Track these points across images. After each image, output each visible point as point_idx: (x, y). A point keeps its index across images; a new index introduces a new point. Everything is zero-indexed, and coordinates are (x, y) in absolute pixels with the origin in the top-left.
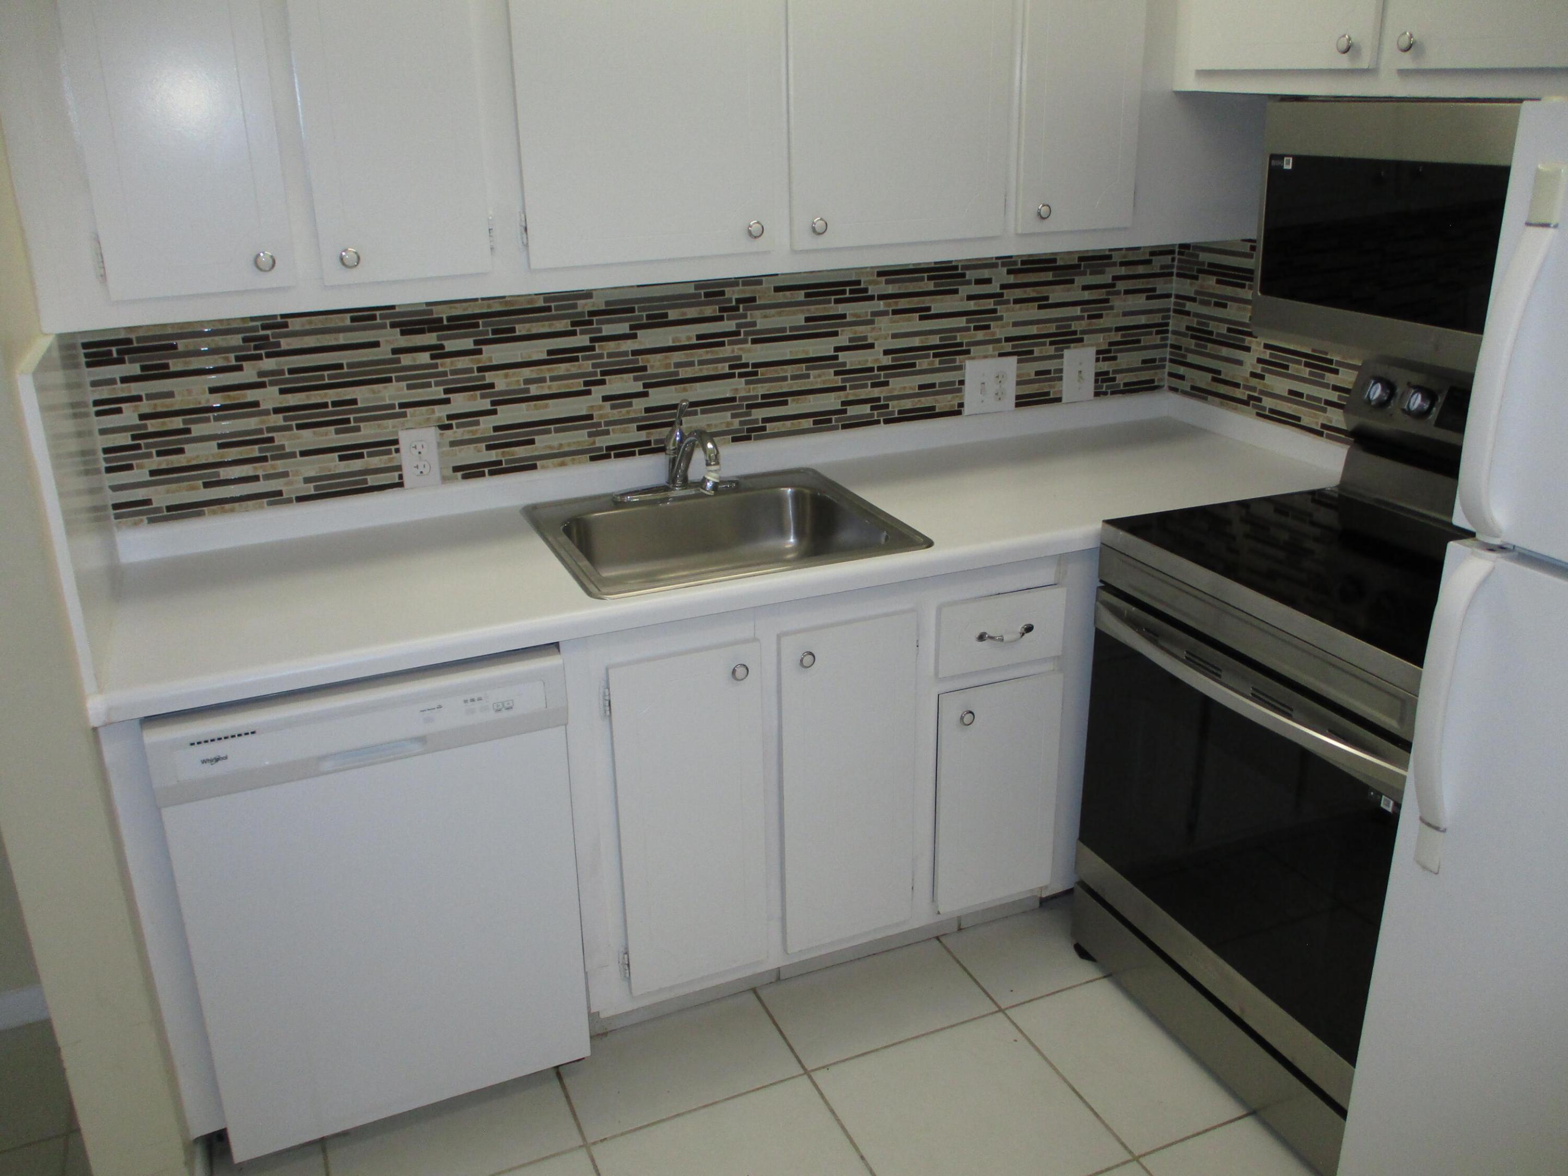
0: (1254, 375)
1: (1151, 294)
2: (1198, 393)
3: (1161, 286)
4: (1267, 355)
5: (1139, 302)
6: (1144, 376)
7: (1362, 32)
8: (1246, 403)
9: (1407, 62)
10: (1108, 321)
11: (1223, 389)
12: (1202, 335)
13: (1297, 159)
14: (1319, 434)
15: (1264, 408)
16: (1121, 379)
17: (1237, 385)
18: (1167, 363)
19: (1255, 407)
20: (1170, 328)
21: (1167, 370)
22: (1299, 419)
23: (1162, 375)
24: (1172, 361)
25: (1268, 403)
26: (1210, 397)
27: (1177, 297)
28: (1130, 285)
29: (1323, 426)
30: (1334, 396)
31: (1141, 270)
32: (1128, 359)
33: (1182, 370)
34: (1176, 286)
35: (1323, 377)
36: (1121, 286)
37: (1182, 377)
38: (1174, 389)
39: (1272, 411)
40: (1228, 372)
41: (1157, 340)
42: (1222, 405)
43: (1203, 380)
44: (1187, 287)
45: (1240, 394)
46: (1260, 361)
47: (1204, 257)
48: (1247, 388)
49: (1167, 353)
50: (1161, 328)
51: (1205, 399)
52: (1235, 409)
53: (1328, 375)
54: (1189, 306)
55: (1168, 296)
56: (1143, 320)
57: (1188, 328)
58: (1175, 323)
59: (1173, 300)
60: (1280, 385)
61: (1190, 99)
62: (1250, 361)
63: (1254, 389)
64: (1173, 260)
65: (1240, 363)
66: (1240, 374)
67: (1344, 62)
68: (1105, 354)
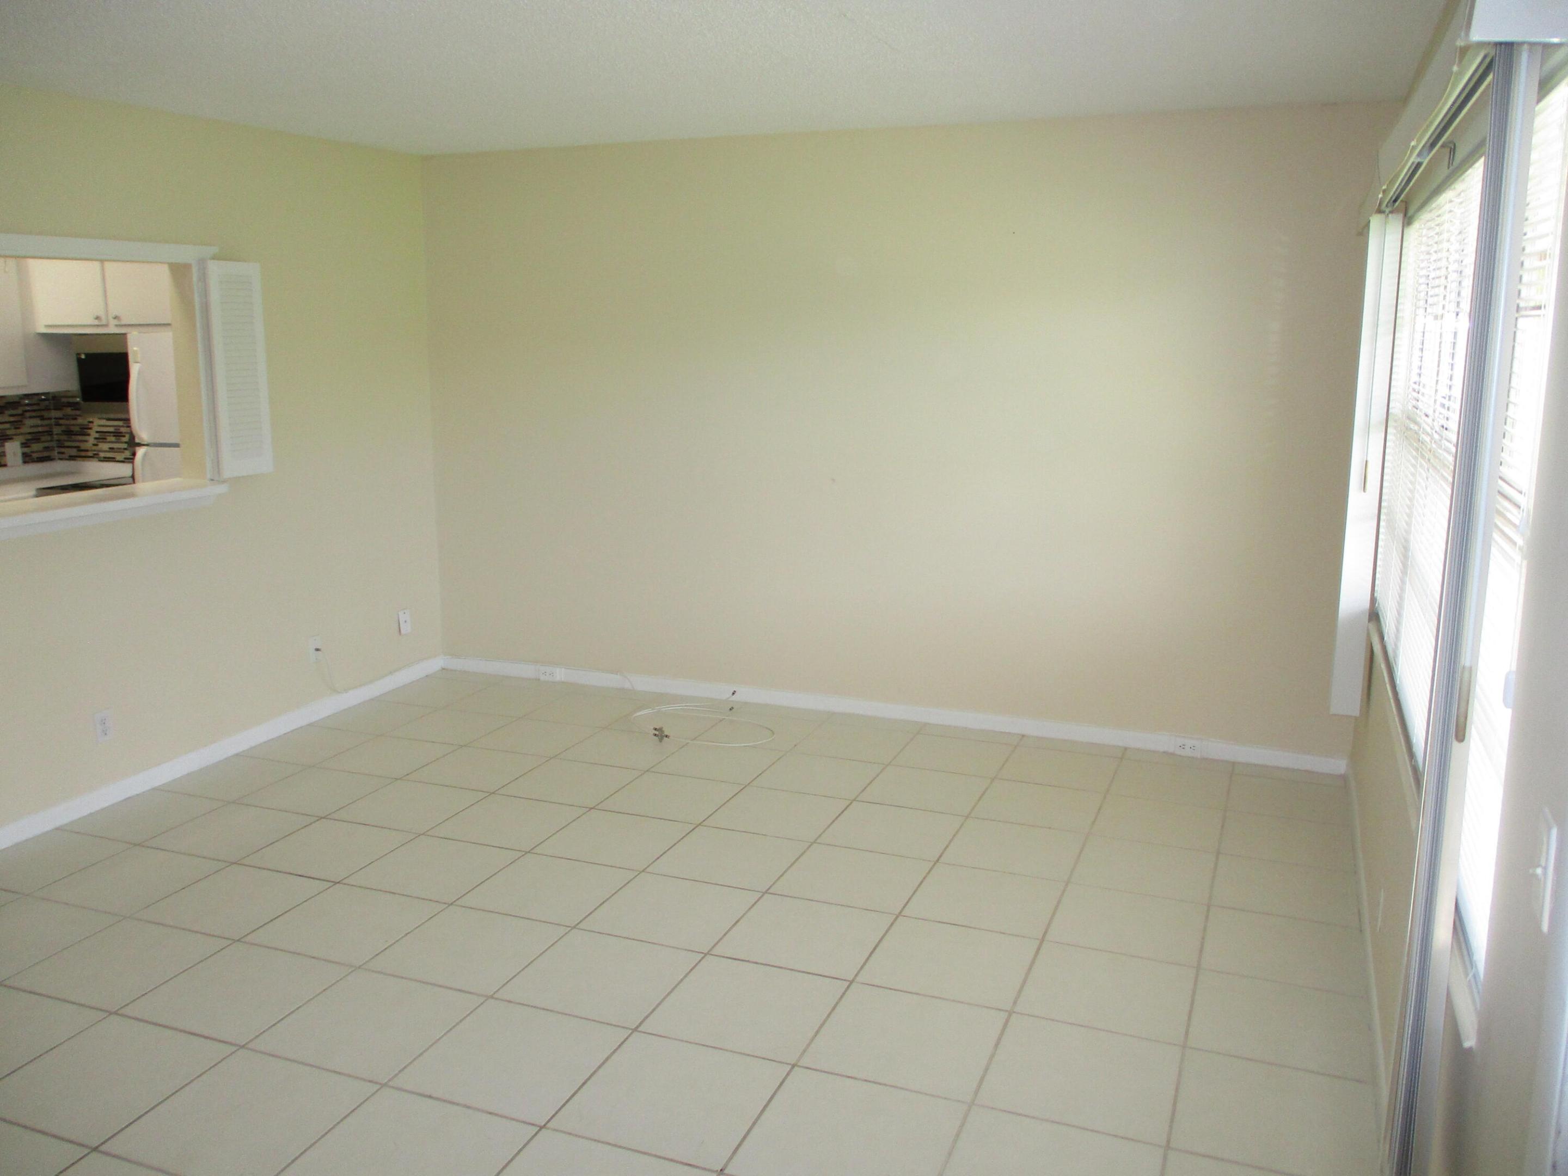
0: (94, 445)
1: (42, 418)
2: (72, 458)
3: (46, 414)
4: (97, 435)
5: (38, 422)
6: (45, 454)
7: (101, 313)
8: (92, 457)
9: (116, 322)
10: (24, 430)
11: (83, 454)
12: (69, 433)
13: (87, 355)
15: (101, 457)
16: (35, 456)
17: (87, 451)
18: (55, 448)
19: (97, 458)
20: (55, 433)
21: (56, 451)
23: (55, 454)
24: (58, 447)
25: (102, 455)
26: (78, 459)
27: (56, 418)
28: (34, 414)
30: (125, 446)
31: (35, 407)
32: (36, 447)
33: (63, 450)
34: (54, 414)
36: (28, 414)
37: (63, 453)
38: (61, 459)
39: (104, 458)
40: (83, 446)
41: (49, 438)
42: (83, 461)
43: (74, 452)
44: (58, 414)
45: (90, 454)
47: (64, 400)
48: (92, 451)
49: (54, 444)
50: (50, 433)
51: (75, 460)
52: (89, 461)
53: (121, 438)
54: (61, 422)
55: (50, 419)
56: (40, 429)
57: (61, 431)
58: (56, 430)
59: (53, 420)
60: (105, 446)
61: (44, 336)
62: (91, 440)
63: (95, 451)
64: (50, 403)
65: (86, 441)
66: (88, 445)
67: (96, 322)
68: (24, 445)
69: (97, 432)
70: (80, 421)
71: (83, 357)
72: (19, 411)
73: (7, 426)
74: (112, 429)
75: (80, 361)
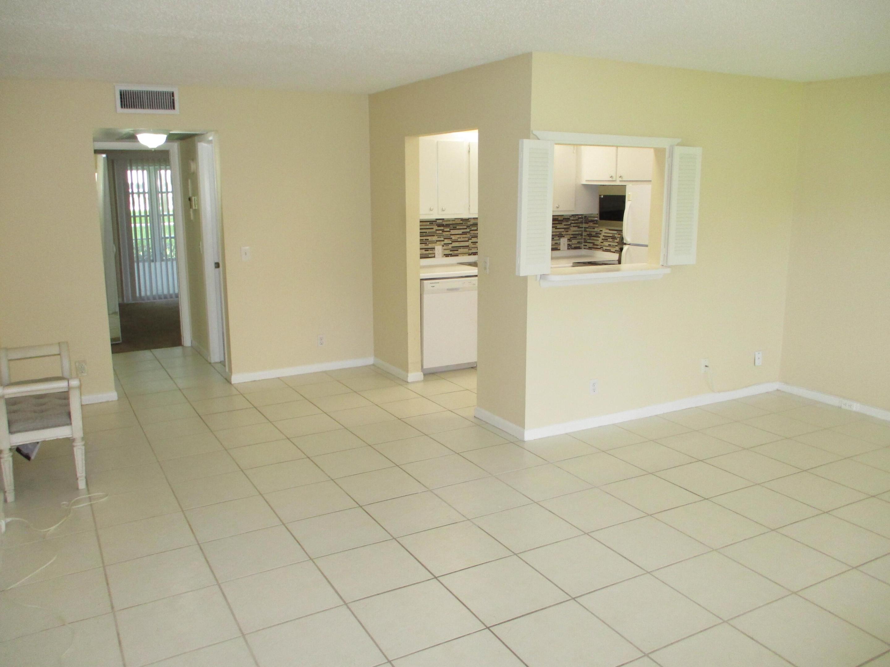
0: (601, 242)
1: (579, 227)
2: (590, 248)
3: (581, 225)
4: (603, 238)
5: (576, 229)
6: (578, 245)
7: (613, 174)
8: (600, 249)
9: (620, 179)
10: (570, 232)
11: (595, 247)
12: (590, 235)
13: (604, 196)
14: (614, 252)
15: (604, 249)
16: (573, 246)
17: (598, 245)
18: (583, 243)
19: (602, 249)
20: (583, 235)
21: (583, 244)
22: (610, 250)
23: (582, 246)
24: (584, 242)
25: (604, 248)
26: (593, 249)
27: (585, 228)
28: (575, 225)
29: (615, 251)
30: (617, 244)
31: (576, 222)
32: (574, 241)
33: (586, 244)
34: (584, 225)
35: (614, 240)
36: (572, 225)
37: (586, 246)
38: (585, 249)
39: (605, 249)
40: (596, 243)
41: (580, 237)
42: (595, 250)
43: (591, 245)
44: (587, 225)
45: (599, 247)
46: (602, 239)
47: (590, 219)
48: (600, 245)
49: (583, 241)
50: (581, 235)
51: (591, 249)
52: (598, 250)
53: (615, 240)
54: (587, 229)
55: (582, 228)
56: (577, 233)
57: (587, 234)
58: (585, 234)
59: (583, 228)
60: (606, 244)
61: (585, 186)
62: (600, 240)
63: (601, 245)
64: (583, 220)
65: (598, 240)
66: (598, 243)
67: (611, 179)
68: (569, 240)
69: (604, 236)
70: (596, 230)
71: (602, 197)
72: (569, 223)
73: (563, 230)
74: (611, 235)
75: (600, 198)
